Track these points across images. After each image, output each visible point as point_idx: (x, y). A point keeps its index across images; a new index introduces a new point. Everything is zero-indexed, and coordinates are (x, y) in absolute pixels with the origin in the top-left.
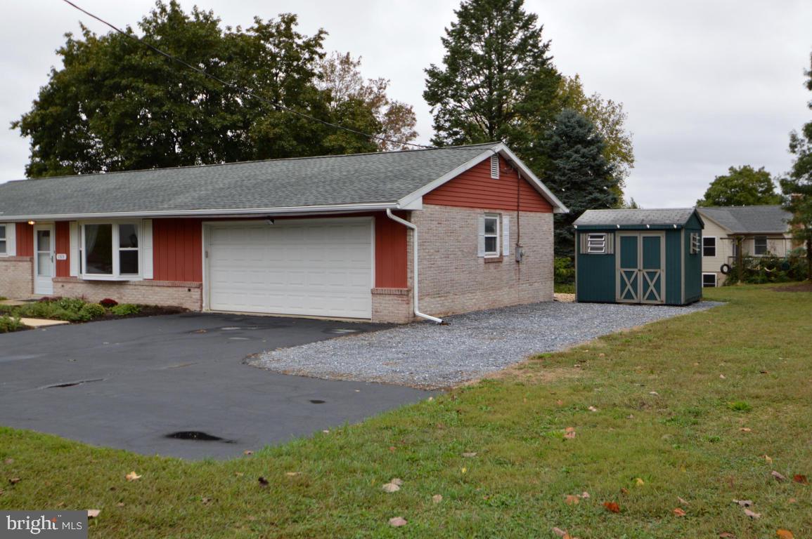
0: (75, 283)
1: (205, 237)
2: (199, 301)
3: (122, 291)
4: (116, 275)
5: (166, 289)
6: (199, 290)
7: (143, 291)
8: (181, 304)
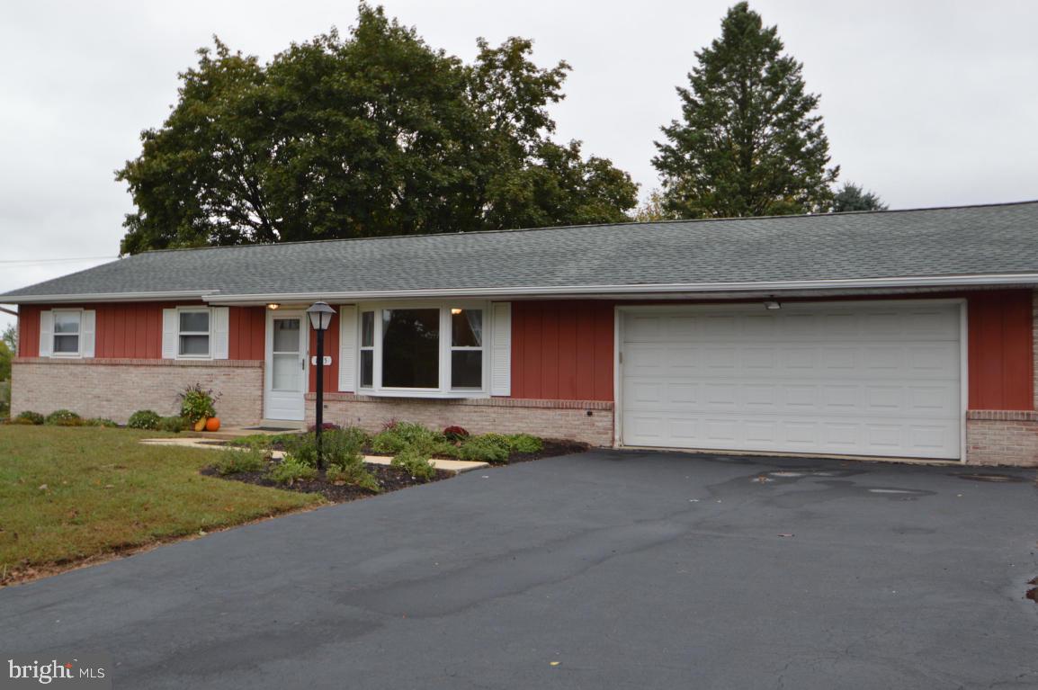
0: (351, 402)
1: (620, 329)
2: (610, 432)
3: (448, 415)
4: (444, 389)
5: (539, 411)
6: (610, 414)
7: (494, 415)
8: (571, 436)
